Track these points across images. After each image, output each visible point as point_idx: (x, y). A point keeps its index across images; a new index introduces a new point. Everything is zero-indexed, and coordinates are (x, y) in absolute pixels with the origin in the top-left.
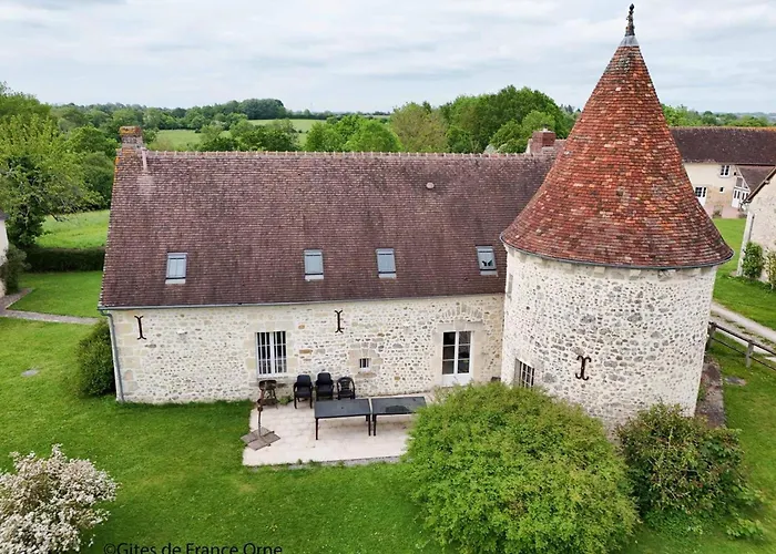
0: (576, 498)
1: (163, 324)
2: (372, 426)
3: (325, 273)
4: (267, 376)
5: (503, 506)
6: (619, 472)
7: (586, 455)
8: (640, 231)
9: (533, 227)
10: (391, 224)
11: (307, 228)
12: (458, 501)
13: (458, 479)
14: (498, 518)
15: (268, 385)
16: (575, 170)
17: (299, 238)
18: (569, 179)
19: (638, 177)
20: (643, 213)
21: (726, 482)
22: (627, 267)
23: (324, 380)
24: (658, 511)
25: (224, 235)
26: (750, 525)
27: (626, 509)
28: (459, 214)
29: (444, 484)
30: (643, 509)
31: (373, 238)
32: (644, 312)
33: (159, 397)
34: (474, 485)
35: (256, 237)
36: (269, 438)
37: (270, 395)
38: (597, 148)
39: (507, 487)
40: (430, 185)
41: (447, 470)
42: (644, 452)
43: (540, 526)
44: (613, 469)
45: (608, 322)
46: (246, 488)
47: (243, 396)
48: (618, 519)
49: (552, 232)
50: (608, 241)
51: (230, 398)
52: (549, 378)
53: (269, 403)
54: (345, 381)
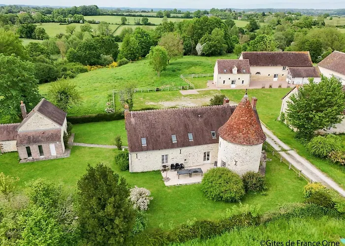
0: (235, 190)
1: (142, 155)
2: (190, 175)
3: (177, 141)
4: (164, 164)
5: (222, 192)
6: (242, 185)
7: (236, 183)
8: (247, 138)
9: (226, 134)
10: (191, 127)
11: (172, 129)
12: (214, 192)
13: (214, 188)
14: (221, 194)
15: (164, 166)
16: (235, 123)
17: (170, 132)
18: (233, 124)
19: (247, 126)
20: (248, 134)
21: (261, 185)
22: (244, 145)
23: (177, 165)
24: (249, 191)
25: (153, 133)
26: (264, 193)
27: (243, 192)
28: (207, 123)
29: (212, 189)
30: (246, 191)
31: (187, 130)
32: (248, 153)
33: (140, 170)
34: (217, 189)
35: (160, 132)
36: (168, 179)
37: (165, 168)
38: (239, 119)
39: (223, 189)
40: (199, 116)
41: (212, 186)
42: (247, 181)
43: (229, 195)
44: (241, 184)
45: (241, 155)
46: (169, 191)
47: (158, 169)
48: (242, 193)
49: (230, 136)
50: (241, 139)
51: (155, 170)
52: (229, 165)
53: (165, 170)
54: (182, 164)
